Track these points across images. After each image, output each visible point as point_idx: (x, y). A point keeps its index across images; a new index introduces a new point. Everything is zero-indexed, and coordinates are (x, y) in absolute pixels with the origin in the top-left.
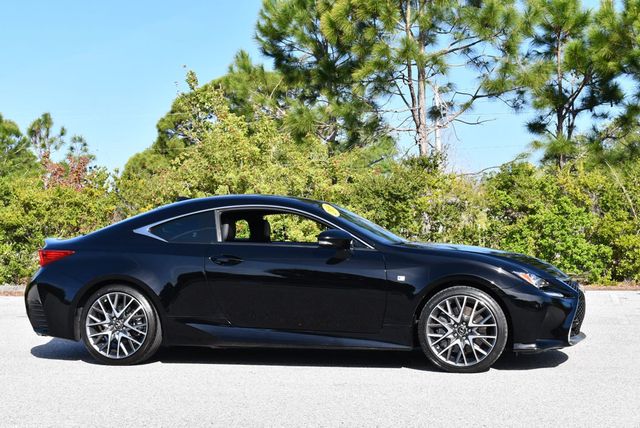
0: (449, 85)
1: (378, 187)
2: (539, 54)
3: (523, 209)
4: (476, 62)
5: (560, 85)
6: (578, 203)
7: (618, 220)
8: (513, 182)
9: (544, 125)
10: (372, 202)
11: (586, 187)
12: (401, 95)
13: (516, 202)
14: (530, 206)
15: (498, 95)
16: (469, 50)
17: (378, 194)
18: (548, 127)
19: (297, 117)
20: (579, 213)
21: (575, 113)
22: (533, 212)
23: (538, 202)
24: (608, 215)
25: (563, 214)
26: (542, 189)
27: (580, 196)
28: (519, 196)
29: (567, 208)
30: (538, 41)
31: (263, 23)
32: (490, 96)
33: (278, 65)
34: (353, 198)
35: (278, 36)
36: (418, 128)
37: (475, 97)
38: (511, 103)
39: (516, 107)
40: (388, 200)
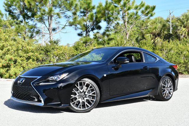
0: (59, 22)
2: (81, 16)
4: (66, 16)
5: (87, 24)
9: (82, 34)
12: (45, 24)
15: (71, 25)
16: (64, 13)
18: (83, 35)
21: (89, 32)
30: (81, 12)
31: (6, 2)
32: (69, 26)
33: (9, 14)
35: (10, 6)
36: (50, 33)
37: (65, 26)
38: (74, 28)
39: (76, 29)
40: (45, 52)
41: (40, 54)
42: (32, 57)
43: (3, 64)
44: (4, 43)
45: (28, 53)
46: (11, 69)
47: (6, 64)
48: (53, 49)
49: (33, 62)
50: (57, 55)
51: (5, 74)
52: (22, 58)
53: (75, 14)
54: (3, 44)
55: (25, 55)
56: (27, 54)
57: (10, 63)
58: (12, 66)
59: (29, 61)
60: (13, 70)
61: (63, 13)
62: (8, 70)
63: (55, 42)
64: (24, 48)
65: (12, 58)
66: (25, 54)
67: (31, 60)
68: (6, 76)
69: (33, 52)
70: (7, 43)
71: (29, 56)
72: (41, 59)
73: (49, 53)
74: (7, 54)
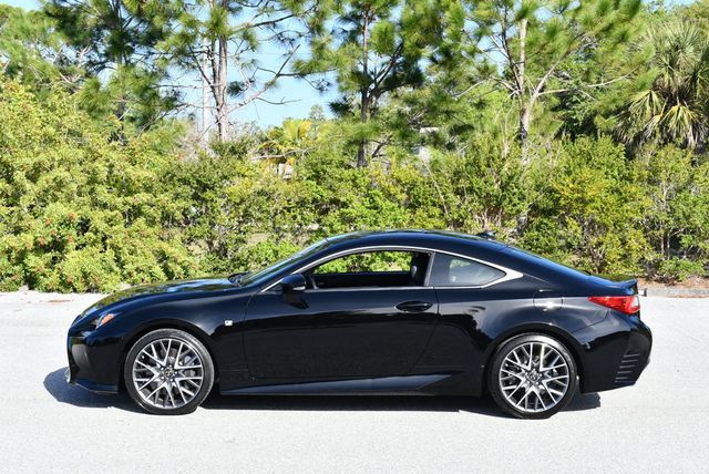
0: (253, 61)
1: (185, 175)
2: (345, 31)
3: (335, 202)
4: (281, 38)
5: (365, 70)
6: (389, 196)
7: (430, 217)
8: (325, 172)
9: (349, 107)
10: (179, 190)
11: (399, 181)
13: (328, 195)
14: (342, 199)
15: (302, 75)
16: (275, 26)
17: (185, 182)
18: (351, 109)
19: (92, 91)
20: (393, 209)
22: (345, 205)
23: (350, 195)
24: (419, 212)
25: (376, 208)
26: (353, 181)
27: (393, 191)
28: (330, 188)
29: (379, 202)
30: (345, 18)
32: (295, 75)
34: (157, 186)
36: (219, 106)
37: (278, 75)
38: (315, 85)
39: (321, 89)
40: (196, 188)
41: (177, 196)
42: (146, 209)
43: (39, 239)
44: (42, 157)
45: (130, 193)
46: (67, 256)
47: (50, 239)
48: (226, 177)
49: (150, 230)
50: (242, 201)
51: (44, 275)
52: (108, 213)
53: (316, 28)
54: (36, 160)
55: (120, 200)
56: (129, 199)
57: (63, 232)
58: (71, 245)
59: (134, 226)
60: (73, 262)
61: (272, 26)
62: (54, 258)
63: (233, 151)
64: (115, 172)
65: (71, 218)
66: (119, 196)
67: (141, 221)
68: (46, 281)
69: (148, 189)
70: (53, 153)
71: (134, 206)
72: (178, 215)
73: (209, 194)
74: (55, 199)
